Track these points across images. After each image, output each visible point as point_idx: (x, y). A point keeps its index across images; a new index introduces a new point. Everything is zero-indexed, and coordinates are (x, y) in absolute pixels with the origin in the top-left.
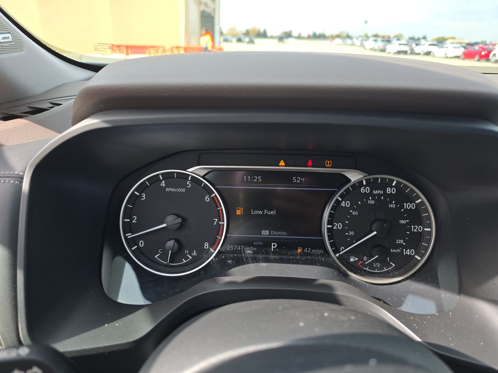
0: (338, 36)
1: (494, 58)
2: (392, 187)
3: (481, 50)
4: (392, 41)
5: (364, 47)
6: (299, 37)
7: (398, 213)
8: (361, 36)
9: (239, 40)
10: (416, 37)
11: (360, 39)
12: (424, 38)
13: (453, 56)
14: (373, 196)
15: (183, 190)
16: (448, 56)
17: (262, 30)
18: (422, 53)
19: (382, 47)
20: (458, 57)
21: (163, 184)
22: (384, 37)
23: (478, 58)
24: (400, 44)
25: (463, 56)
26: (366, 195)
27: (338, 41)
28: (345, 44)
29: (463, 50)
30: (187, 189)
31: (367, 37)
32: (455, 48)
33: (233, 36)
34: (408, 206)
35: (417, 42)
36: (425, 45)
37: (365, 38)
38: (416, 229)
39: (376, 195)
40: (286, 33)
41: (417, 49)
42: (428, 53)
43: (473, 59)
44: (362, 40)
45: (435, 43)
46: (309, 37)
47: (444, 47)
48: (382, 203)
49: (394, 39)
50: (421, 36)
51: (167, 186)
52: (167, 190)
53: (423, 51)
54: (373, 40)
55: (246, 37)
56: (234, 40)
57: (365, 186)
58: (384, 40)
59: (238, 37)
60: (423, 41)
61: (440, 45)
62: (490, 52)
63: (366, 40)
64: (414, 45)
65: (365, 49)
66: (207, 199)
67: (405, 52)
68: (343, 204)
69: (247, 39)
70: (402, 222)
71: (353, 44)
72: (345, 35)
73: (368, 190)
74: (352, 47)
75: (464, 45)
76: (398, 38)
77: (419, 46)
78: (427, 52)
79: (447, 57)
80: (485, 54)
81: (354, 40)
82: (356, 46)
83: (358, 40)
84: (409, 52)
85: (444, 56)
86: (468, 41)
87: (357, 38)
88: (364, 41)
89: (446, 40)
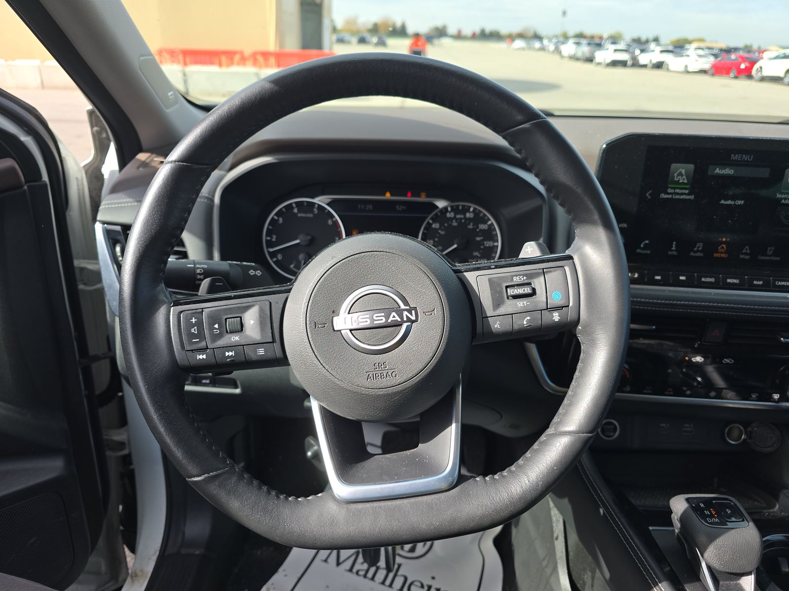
0: (521, 36)
1: (759, 75)
2: (470, 212)
3: (740, 60)
4: (604, 44)
5: (560, 53)
6: (459, 36)
7: (474, 232)
8: (556, 36)
9: (362, 41)
10: (644, 38)
11: (554, 40)
12: (656, 40)
13: (697, 70)
14: (457, 220)
15: (311, 215)
16: (690, 69)
17: (399, 24)
18: (650, 65)
19: (588, 55)
20: (704, 72)
21: (296, 210)
22: (592, 37)
23: (736, 73)
24: (615, 50)
25: (712, 71)
26: (451, 219)
27: (519, 43)
28: (530, 48)
29: (712, 59)
30: (314, 215)
31: (566, 37)
32: (700, 56)
33: (353, 33)
34: (483, 227)
35: (643, 47)
36: (654, 51)
37: (561, 39)
38: (488, 244)
39: (458, 219)
40: (437, 29)
41: (643, 59)
42: (659, 66)
43: (727, 76)
44: (558, 42)
45: (671, 48)
46: (474, 37)
47: (684, 54)
48: (462, 225)
49: (607, 41)
50: (651, 37)
51: (299, 211)
52: (300, 215)
53: (651, 61)
54: (574, 43)
55: (373, 35)
56: (354, 40)
57: (450, 212)
58: (592, 42)
59: (360, 36)
60: (652, 46)
61: (679, 51)
62: (753, 63)
63: (563, 43)
64: (637, 52)
65: (562, 57)
66: (330, 222)
67: (623, 64)
68: (434, 226)
69: (375, 40)
70: (478, 239)
71: (543, 49)
72: (531, 33)
73: (452, 215)
74: (542, 53)
75: (715, 52)
76: (614, 40)
77: (645, 52)
78: (658, 62)
79: (688, 72)
80: (746, 67)
81: (545, 42)
82: (549, 51)
83: (552, 42)
84: (629, 63)
85: (682, 69)
86: (723, 45)
87: (550, 40)
88: (561, 45)
89: (690, 42)
